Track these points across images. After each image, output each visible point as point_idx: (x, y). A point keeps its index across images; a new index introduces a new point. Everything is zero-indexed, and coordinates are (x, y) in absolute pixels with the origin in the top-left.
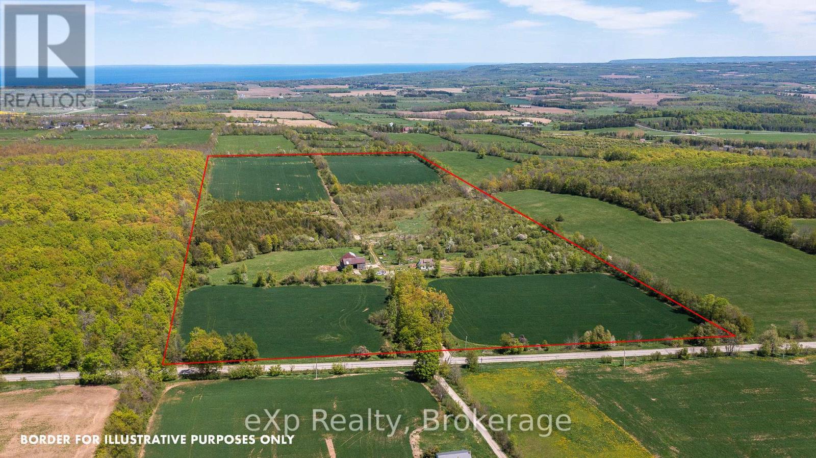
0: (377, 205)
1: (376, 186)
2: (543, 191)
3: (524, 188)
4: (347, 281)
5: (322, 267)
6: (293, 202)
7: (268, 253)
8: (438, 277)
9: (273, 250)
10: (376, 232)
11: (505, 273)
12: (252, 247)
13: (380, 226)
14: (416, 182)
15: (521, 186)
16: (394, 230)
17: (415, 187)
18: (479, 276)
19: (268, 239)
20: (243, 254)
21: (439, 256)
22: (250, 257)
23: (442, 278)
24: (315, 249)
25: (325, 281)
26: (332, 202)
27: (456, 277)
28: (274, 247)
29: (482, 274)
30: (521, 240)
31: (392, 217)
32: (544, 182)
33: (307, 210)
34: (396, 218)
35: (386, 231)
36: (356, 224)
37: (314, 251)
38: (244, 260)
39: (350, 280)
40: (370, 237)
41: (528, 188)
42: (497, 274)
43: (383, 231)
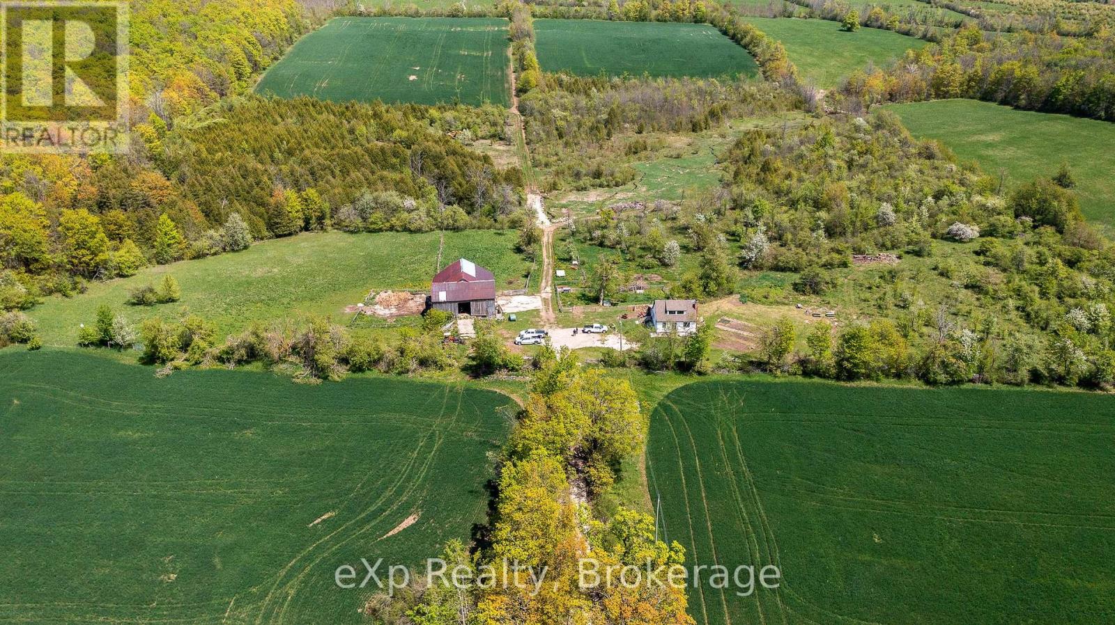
0: (607, 122)
1: (616, 80)
2: (993, 105)
3: (945, 95)
4: (413, 365)
5: (383, 295)
6: (423, 107)
7: (290, 234)
8: (700, 373)
9: (306, 228)
10: (585, 189)
11: (924, 375)
12: (238, 221)
13: (597, 174)
14: (704, 74)
15: (939, 89)
16: (630, 185)
17: (701, 83)
18: (838, 378)
19: (288, 199)
20: (211, 238)
21: (719, 285)
22: (234, 246)
23: (715, 377)
24: (411, 232)
25: (344, 361)
26: (514, 110)
27: (758, 376)
28: (307, 221)
29: (846, 371)
30: (961, 241)
31: (634, 150)
32: (998, 83)
33: (447, 127)
34: (643, 154)
35: (608, 186)
36: (546, 165)
37: (405, 237)
38: (215, 254)
39: (423, 363)
40: (564, 202)
41: (956, 96)
42: (898, 376)
43: (601, 186)
